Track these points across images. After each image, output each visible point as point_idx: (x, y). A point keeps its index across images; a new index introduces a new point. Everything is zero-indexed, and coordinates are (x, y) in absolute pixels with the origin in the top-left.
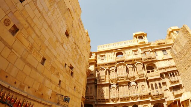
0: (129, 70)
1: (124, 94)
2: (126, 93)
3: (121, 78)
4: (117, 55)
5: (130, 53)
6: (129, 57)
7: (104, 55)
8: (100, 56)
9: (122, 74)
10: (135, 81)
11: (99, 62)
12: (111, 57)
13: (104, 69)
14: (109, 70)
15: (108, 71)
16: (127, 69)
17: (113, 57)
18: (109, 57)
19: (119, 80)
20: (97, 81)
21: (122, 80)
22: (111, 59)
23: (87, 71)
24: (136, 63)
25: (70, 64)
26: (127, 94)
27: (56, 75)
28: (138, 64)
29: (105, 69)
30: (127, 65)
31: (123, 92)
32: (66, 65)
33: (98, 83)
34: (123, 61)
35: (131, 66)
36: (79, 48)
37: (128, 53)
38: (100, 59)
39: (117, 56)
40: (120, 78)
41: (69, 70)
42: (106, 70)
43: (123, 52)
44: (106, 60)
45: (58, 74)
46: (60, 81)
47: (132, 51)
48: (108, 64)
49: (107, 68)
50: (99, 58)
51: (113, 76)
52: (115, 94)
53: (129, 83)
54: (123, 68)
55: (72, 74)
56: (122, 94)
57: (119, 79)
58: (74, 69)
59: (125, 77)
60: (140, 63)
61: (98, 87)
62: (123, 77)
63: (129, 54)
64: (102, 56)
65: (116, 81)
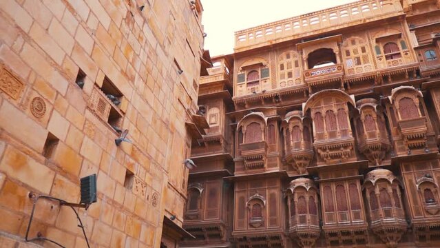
0: (363, 117)
1: (343, 217)
2: (350, 213)
3: (331, 149)
4: (313, 60)
5: (368, 50)
6: (363, 65)
7: (261, 65)
8: (244, 69)
9: (332, 135)
10: (388, 163)
11: (241, 91)
12: (286, 71)
13: (261, 118)
14: (280, 122)
15: (276, 125)
16: (354, 114)
17: (293, 69)
18: (279, 72)
19: (322, 160)
20: (236, 167)
21: (333, 157)
22: (287, 79)
23: (190, 122)
24: (394, 91)
25: (106, 79)
26: (357, 216)
27: (28, 111)
28: (399, 92)
29: (266, 119)
30: (352, 97)
31: (339, 210)
32: (81, 76)
33: (237, 174)
34: (336, 84)
35: (371, 102)
36: (145, 21)
37: (355, 51)
38: (246, 82)
39: (310, 66)
40: (324, 150)
41: (102, 103)
42: (269, 120)
43: (336, 49)
44: (269, 82)
45: (38, 109)
46: (51, 141)
47: (374, 44)
48: (276, 97)
49: (274, 114)
50: (241, 78)
51: (297, 145)
52: (308, 216)
53: (365, 170)
54: (335, 111)
55: (114, 118)
56: (337, 214)
57: (319, 154)
58: (123, 100)
59: (346, 147)
60: (412, 87)
61: (236, 189)
62: (338, 148)
63: (360, 53)
64: (252, 70)
65: (307, 162)
